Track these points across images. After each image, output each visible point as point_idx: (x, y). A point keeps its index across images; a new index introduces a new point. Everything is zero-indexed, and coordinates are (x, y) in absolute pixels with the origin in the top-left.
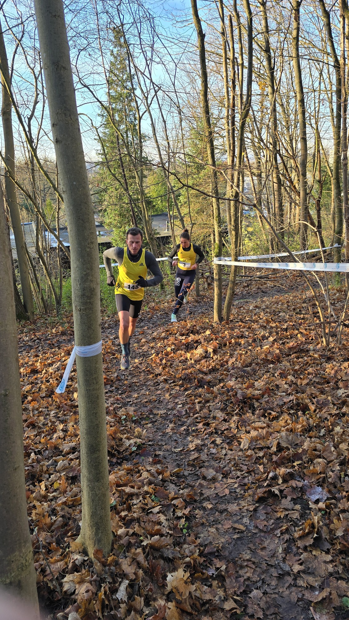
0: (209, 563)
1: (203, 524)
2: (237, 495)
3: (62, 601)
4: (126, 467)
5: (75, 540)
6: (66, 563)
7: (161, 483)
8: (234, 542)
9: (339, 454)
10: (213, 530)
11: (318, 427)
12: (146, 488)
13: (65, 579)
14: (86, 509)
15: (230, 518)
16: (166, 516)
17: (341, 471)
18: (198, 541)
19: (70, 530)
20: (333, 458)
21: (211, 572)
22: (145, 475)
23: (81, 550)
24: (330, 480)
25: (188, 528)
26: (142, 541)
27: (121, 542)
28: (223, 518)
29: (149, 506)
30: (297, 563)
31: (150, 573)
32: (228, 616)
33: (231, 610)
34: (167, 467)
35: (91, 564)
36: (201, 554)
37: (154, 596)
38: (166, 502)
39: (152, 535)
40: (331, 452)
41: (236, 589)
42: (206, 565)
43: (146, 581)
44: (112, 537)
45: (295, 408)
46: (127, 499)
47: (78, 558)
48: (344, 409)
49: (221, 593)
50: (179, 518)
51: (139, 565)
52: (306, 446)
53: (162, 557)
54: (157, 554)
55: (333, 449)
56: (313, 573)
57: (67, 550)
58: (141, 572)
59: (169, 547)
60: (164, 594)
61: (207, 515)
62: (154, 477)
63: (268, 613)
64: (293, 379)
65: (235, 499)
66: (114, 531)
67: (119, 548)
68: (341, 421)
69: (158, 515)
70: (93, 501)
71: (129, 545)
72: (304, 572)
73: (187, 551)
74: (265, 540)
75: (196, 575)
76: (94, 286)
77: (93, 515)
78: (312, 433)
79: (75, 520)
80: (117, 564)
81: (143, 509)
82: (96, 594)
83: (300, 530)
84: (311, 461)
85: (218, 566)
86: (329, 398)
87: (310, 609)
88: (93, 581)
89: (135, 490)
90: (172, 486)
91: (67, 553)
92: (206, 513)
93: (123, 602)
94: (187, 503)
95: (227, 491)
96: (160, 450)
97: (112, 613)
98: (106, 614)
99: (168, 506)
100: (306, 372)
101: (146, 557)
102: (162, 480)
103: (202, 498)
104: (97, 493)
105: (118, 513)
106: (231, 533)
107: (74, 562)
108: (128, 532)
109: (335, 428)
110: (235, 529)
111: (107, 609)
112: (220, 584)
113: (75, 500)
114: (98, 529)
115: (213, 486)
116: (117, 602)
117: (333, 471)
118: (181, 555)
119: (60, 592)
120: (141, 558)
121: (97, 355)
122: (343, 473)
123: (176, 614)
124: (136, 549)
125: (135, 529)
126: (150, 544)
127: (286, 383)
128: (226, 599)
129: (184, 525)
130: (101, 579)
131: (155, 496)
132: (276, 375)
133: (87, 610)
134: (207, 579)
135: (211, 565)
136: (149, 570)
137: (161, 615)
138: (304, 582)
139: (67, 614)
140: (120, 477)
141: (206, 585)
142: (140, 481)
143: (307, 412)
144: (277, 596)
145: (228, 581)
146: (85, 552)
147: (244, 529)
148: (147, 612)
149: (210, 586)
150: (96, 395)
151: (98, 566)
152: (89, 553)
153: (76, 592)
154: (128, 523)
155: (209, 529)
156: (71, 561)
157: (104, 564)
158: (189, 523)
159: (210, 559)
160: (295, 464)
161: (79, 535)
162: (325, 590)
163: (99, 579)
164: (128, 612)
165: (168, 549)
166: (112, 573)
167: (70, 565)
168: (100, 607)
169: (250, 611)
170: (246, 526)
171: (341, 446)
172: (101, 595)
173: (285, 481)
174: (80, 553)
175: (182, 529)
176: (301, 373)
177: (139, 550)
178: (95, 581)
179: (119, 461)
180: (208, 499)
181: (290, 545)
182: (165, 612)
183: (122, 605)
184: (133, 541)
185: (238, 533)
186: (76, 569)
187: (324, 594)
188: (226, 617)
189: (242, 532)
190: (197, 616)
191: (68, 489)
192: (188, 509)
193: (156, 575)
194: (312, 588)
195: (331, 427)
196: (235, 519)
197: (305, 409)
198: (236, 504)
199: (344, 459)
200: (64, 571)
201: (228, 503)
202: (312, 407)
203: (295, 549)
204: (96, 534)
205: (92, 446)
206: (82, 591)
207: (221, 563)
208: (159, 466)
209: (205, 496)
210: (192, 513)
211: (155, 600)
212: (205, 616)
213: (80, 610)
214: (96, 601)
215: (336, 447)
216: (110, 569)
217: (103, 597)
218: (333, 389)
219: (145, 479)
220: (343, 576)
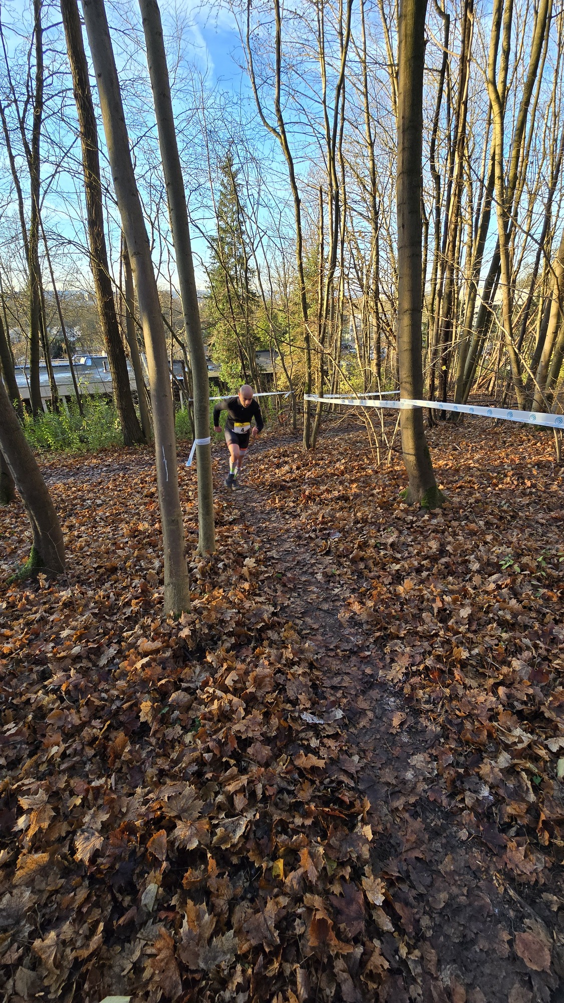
8: (284, 555)
9: (356, 518)
14: (201, 531)
16: (247, 544)
20: (351, 520)
44: (216, 550)
46: (225, 538)
51: (230, 558)
52: (337, 515)
69: (243, 544)
70: (205, 526)
81: (234, 542)
82: (207, 565)
83: (320, 549)
84: (339, 522)
85: (273, 562)
89: (230, 535)
104: (208, 521)
105: (219, 542)
110: (286, 550)
114: (208, 541)
121: (208, 445)
125: (229, 548)
154: (224, 546)
157: (211, 555)
160: (329, 524)
170: (292, 549)
189: (289, 551)
201: (285, 541)
203: (315, 556)
204: (207, 544)
205: (205, 495)
217: (211, 565)
219: (237, 531)
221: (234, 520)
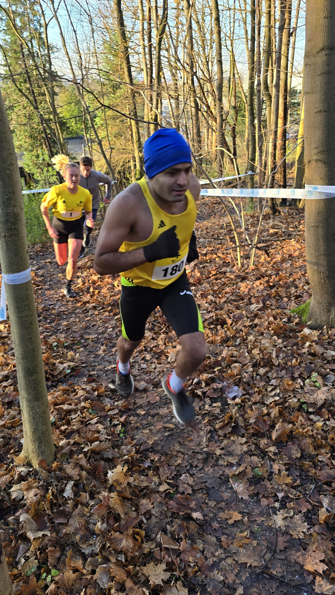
0: (145, 458)
1: (137, 428)
2: (167, 401)
3: (11, 507)
4: (61, 388)
5: (18, 455)
6: (12, 476)
7: (97, 398)
8: (165, 438)
9: (252, 358)
10: (147, 431)
11: (234, 337)
12: (83, 404)
13: (12, 489)
14: (27, 427)
15: (161, 420)
16: (104, 425)
17: (253, 372)
18: (135, 442)
19: (12, 448)
20: (247, 362)
21: (147, 464)
22: (81, 393)
23: (25, 463)
24: (244, 380)
25: (124, 432)
26: (83, 448)
27: (64, 451)
28: (155, 420)
29: (87, 419)
30: (218, 448)
31: (94, 473)
32: (163, 496)
33: (165, 491)
34: (101, 384)
35: (36, 473)
36: (137, 452)
37: (98, 490)
38: (103, 414)
39: (92, 442)
40: (245, 357)
41: (168, 475)
42: (142, 460)
43: (89, 480)
44: (54, 449)
45: (214, 323)
46: (65, 415)
47: (23, 470)
48: (256, 321)
49: (156, 479)
50: (115, 426)
51: (82, 468)
52: (224, 354)
53: (103, 459)
54: (98, 457)
55: (247, 354)
56: (232, 454)
57: (11, 465)
58: (84, 473)
59: (108, 450)
60: (106, 488)
61: (141, 420)
62: (90, 394)
63: (196, 488)
64: (213, 298)
65: (165, 404)
66: (56, 443)
67: (61, 456)
68: (254, 331)
69: (97, 425)
70: (34, 418)
71: (71, 453)
72: (224, 455)
73: (125, 451)
74: (192, 433)
75: (134, 469)
76: (18, 211)
77: (35, 431)
78: (229, 343)
79: (16, 439)
80: (61, 469)
81: (82, 422)
82: (44, 496)
83: (221, 422)
84: (229, 366)
85: (152, 458)
86: (244, 312)
87: (229, 481)
88: (40, 486)
89: (73, 407)
90: (107, 400)
91: (12, 468)
92: (140, 418)
93: (69, 499)
94: (121, 413)
95: (158, 398)
96: (94, 370)
97: (61, 509)
98: (55, 511)
99: (106, 417)
100: (224, 291)
101: (88, 460)
102: (97, 396)
103: (135, 407)
104: (38, 411)
105: (58, 428)
106: (163, 432)
107: (20, 474)
108: (69, 442)
109: (249, 337)
110: (166, 428)
111: (56, 506)
112: (155, 473)
113: (13, 422)
114: (40, 443)
115: (145, 395)
116: (64, 499)
117: (247, 373)
118: (120, 455)
119: (8, 501)
120: (83, 462)
121: (27, 283)
122: (255, 374)
123: (118, 501)
124: (78, 456)
125: (76, 439)
126: (91, 449)
127: (206, 303)
128: (160, 484)
129: (120, 431)
130: (48, 483)
131: (92, 410)
132: (197, 296)
133: (36, 510)
134: (143, 471)
135: (147, 459)
136: (92, 470)
137: (106, 504)
138: (224, 461)
139: (19, 517)
140: (57, 397)
141: (142, 475)
142: (76, 399)
143: (225, 326)
144: (202, 475)
145: (161, 470)
146: (29, 465)
147: (174, 427)
148: (93, 503)
149: (147, 475)
150: (29, 321)
151: (43, 474)
152: (33, 465)
153: (25, 498)
154: (67, 435)
155: (144, 431)
156: (17, 473)
157: (49, 471)
158: (125, 429)
159: (145, 454)
160: (215, 370)
161: (21, 451)
162: (242, 465)
163: (45, 484)
164: (75, 506)
165: (108, 451)
166: (58, 477)
167: (16, 477)
168: (49, 506)
169: (181, 489)
170: (175, 425)
171: (253, 352)
172: (49, 496)
173: (207, 384)
174: (24, 465)
175: (119, 435)
176: (219, 293)
177: (81, 456)
178: (42, 486)
179: (54, 384)
180: (141, 407)
181: (212, 434)
182: (109, 501)
183: (69, 502)
184: (74, 449)
185: (169, 431)
186: (22, 478)
187: (241, 469)
188: (162, 497)
189: (172, 430)
190: (136, 500)
191: (6, 413)
192: (124, 417)
193: (98, 473)
194: (231, 465)
195: (245, 337)
196: (165, 420)
197: (223, 323)
198: (166, 408)
199: (256, 362)
200: (10, 482)
201: (159, 408)
202: (229, 321)
203: (216, 437)
204: (39, 447)
205: (29, 369)
206: (31, 496)
207: (155, 456)
208: (94, 384)
209: (138, 405)
210: (127, 420)
211: (99, 493)
212: (143, 499)
213: (30, 512)
214: (45, 502)
215: (249, 352)
216: (55, 474)
217: (51, 497)
218: (247, 305)
219: (81, 396)
220: (255, 453)
221: (73, 369)
